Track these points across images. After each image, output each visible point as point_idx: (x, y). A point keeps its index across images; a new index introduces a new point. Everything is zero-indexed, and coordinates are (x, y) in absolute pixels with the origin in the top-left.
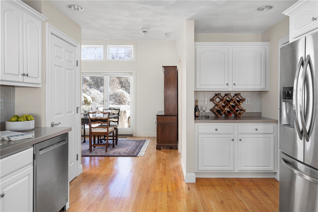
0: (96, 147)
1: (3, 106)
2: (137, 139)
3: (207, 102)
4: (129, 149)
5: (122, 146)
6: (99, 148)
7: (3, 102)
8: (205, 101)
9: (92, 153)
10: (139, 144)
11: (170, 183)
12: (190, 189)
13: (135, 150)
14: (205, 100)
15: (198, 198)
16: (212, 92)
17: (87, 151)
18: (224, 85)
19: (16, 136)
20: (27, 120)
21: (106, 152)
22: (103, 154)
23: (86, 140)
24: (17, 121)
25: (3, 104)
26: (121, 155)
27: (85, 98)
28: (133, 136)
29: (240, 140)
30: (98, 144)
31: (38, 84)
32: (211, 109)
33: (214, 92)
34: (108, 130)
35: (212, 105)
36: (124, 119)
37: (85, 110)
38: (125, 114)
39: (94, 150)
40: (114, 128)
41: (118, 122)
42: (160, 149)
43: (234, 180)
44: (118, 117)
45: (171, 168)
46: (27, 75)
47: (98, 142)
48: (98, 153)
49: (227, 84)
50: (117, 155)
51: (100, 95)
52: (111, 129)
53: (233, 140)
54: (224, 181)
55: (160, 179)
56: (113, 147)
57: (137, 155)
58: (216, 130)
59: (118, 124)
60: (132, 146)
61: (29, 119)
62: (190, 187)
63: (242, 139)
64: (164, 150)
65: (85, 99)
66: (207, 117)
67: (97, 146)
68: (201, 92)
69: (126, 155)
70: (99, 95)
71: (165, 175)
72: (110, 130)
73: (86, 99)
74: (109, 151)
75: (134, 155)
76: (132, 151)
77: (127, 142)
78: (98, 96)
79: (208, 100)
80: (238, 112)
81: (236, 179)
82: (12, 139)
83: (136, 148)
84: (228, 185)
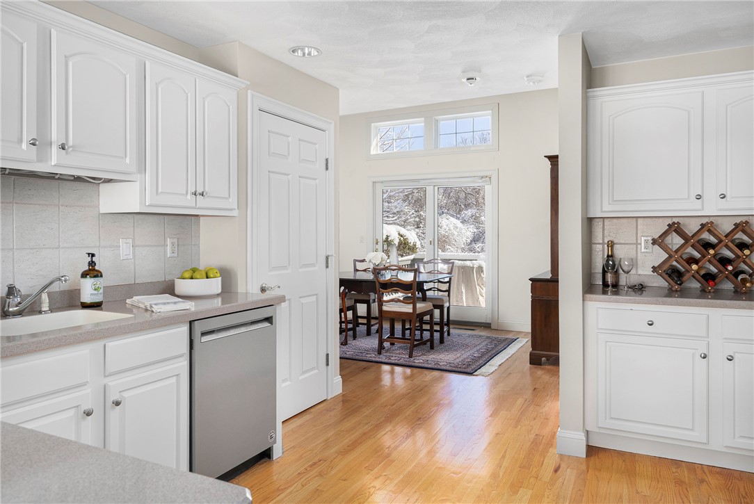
0: (397, 345)
1: (176, 251)
2: (494, 335)
3: (645, 248)
4: (465, 356)
5: (453, 348)
6: (400, 347)
7: (176, 244)
8: (637, 244)
9: (381, 356)
10: (496, 346)
11: (517, 447)
12: (561, 469)
13: (475, 360)
14: (639, 242)
15: (569, 496)
16: (661, 220)
17: (373, 350)
18: (688, 198)
19: (164, 304)
20: (207, 278)
21: (411, 356)
22: (401, 362)
23: (384, 326)
24: (192, 278)
25: (176, 248)
26: (439, 367)
27: (402, 236)
28: (492, 327)
29: (730, 360)
30: (403, 337)
31: (231, 210)
32: (653, 267)
33: (666, 219)
34: (414, 308)
35: (659, 256)
36: (478, 287)
37: (374, 262)
38: (480, 275)
39: (388, 351)
40: (433, 305)
41: (448, 291)
42: (541, 365)
43: (711, 472)
44: (450, 279)
45: (542, 413)
46: (202, 194)
47: (403, 334)
48: (392, 358)
49: (699, 197)
50: (430, 366)
51: (461, 229)
52: (424, 307)
53: (704, 358)
54: (674, 470)
55: (497, 434)
56: (432, 347)
57: (476, 371)
58: (650, 325)
59: (449, 295)
60: (475, 349)
61: (212, 276)
62: (563, 466)
63: (737, 357)
64: (549, 367)
65: (402, 239)
66: (639, 289)
67: (399, 342)
68: (625, 220)
69: (450, 368)
70: (458, 230)
71: (516, 427)
72: (420, 308)
73: (405, 240)
74: (417, 356)
75: (469, 370)
76: (468, 360)
77: (468, 341)
78: (456, 233)
79: (646, 241)
80: (740, 278)
81: (718, 470)
82: (155, 308)
83: (483, 355)
84: (679, 482)
